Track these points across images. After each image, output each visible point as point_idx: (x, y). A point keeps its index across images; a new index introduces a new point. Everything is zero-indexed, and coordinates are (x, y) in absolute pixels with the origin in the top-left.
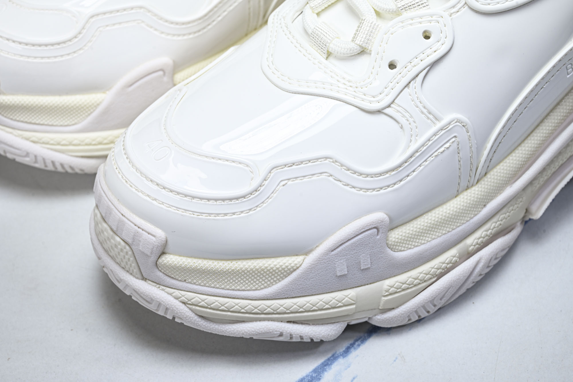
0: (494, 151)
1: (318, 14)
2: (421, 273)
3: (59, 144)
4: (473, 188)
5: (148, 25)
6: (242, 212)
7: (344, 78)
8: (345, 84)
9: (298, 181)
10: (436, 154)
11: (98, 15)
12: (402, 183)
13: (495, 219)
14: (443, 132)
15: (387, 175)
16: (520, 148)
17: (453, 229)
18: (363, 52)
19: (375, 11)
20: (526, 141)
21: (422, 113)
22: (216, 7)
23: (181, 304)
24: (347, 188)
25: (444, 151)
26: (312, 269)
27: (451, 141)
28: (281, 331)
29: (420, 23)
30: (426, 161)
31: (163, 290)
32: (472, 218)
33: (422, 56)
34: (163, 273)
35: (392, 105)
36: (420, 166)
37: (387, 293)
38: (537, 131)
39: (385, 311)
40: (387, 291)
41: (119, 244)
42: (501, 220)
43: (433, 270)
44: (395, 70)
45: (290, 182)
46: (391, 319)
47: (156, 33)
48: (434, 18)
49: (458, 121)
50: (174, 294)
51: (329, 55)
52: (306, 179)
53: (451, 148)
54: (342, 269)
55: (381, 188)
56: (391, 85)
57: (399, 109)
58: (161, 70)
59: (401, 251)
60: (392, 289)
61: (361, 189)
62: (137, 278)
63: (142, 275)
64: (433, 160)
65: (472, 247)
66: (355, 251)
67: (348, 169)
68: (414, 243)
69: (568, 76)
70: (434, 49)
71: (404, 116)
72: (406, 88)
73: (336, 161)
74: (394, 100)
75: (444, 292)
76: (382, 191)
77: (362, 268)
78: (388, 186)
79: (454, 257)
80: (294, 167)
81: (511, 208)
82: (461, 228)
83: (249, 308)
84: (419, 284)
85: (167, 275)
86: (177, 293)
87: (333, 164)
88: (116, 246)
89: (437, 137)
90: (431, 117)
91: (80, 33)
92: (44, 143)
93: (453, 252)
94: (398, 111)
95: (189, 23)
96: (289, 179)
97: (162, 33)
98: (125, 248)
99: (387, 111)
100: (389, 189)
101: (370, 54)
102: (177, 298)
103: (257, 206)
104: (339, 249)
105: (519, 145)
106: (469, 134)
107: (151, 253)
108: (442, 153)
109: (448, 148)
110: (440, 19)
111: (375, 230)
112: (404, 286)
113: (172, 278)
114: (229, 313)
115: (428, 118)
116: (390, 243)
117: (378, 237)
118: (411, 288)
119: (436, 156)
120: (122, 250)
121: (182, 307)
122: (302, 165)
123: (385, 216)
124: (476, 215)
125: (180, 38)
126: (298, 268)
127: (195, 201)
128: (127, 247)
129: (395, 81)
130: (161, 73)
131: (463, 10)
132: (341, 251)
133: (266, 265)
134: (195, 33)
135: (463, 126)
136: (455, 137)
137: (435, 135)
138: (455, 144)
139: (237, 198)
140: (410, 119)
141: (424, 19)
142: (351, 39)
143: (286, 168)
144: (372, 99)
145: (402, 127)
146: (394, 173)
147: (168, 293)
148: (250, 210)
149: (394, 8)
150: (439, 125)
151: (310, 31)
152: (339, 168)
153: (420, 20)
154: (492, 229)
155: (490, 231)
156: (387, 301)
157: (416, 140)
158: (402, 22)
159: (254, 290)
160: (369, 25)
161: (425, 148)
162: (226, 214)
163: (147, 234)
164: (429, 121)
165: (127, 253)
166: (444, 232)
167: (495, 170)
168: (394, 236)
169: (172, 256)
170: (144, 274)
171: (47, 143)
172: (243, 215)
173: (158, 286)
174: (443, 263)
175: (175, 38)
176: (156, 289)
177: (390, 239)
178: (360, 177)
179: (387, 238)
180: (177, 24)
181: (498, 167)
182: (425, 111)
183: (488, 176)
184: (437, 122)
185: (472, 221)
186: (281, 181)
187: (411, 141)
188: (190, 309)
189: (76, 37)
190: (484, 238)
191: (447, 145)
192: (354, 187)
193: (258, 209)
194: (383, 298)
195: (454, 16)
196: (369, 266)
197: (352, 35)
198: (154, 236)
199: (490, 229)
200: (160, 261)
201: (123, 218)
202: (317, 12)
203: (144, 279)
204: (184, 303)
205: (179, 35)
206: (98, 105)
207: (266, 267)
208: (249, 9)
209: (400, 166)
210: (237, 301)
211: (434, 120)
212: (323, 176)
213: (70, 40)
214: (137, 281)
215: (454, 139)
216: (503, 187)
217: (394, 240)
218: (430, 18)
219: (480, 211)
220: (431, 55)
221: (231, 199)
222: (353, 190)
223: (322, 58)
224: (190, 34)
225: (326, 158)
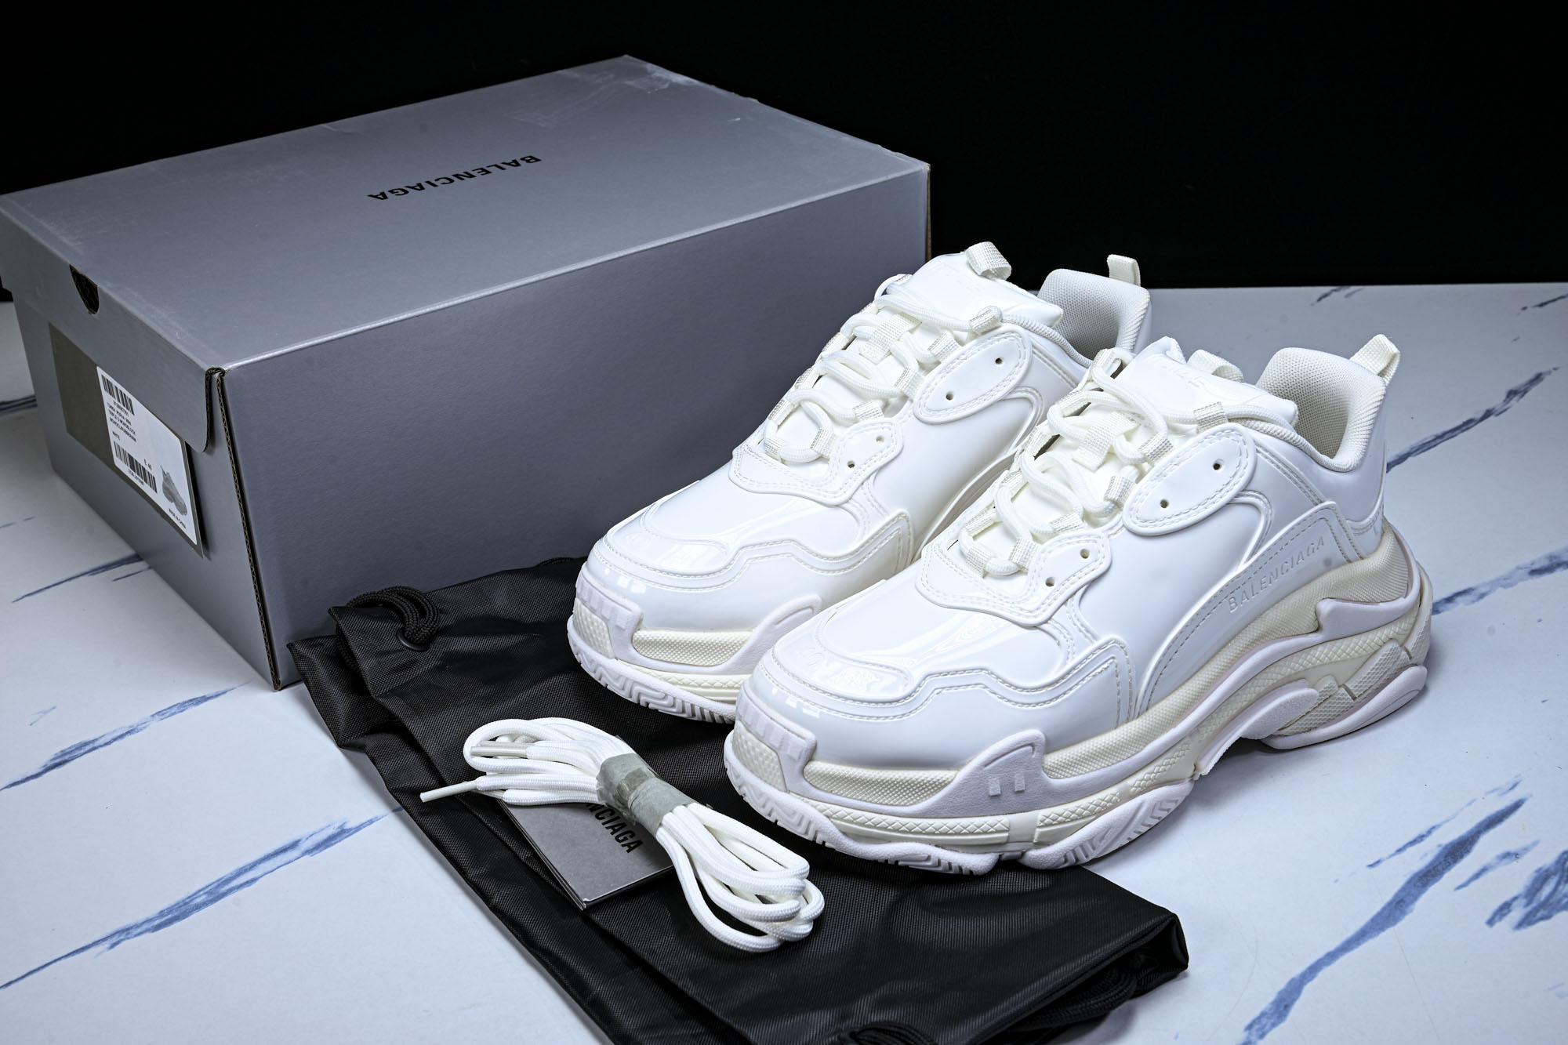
0: (1155, 682)
1: (975, 538)
2: (1078, 807)
3: (700, 686)
4: (1134, 722)
5: (798, 559)
6: (895, 717)
7: (1000, 595)
8: (1001, 600)
9: (952, 690)
10: (1093, 673)
11: (747, 546)
12: (1059, 700)
13: (1159, 762)
14: (1102, 651)
15: (1044, 691)
16: (1183, 687)
17: (1113, 764)
18: (1020, 571)
19: (1033, 535)
20: (1190, 681)
21: (1080, 631)
22: (867, 542)
23: (825, 818)
24: (1003, 701)
25: (1102, 671)
26: (964, 784)
27: (1109, 662)
28: (929, 854)
29: (1078, 542)
30: (1083, 680)
31: (807, 802)
32: (1133, 755)
33: (1079, 574)
34: (809, 782)
35: (1049, 622)
36: (1077, 684)
37: (1042, 824)
38: (1202, 671)
39: (1040, 844)
40: (1042, 821)
41: (765, 751)
42: (1165, 765)
43: (1091, 806)
44: (1052, 587)
45: (944, 691)
46: (1045, 857)
47: (806, 567)
48: (1092, 538)
49: (1116, 642)
50: (818, 807)
51: (985, 574)
52: (961, 690)
53: (1109, 670)
54: (994, 788)
55: (1037, 704)
56: (1048, 601)
57: (1057, 625)
58: (810, 607)
59: (1057, 778)
60: (1047, 820)
61: (1017, 703)
62: (780, 790)
63: (786, 787)
64: (1090, 681)
65: (1133, 789)
66: (1009, 769)
67: (1004, 682)
68: (1070, 772)
69: (1232, 612)
70: (1092, 567)
71: (1061, 633)
72: (1063, 606)
73: (992, 673)
74: (1052, 616)
75: (1104, 832)
76: (1038, 707)
77: (1016, 790)
78: (1045, 702)
79: (1114, 795)
80: (949, 676)
81: (1176, 754)
82: (1120, 764)
83: (898, 825)
84: (1077, 819)
85: (813, 786)
86: (822, 805)
87: (989, 676)
88: (761, 754)
89: (1095, 656)
90: (1089, 635)
91: (730, 564)
92: (684, 684)
93: (1113, 790)
94: (1055, 628)
95: (840, 557)
96: (943, 688)
97: (812, 568)
98: (771, 755)
99: (1044, 626)
100: (1045, 706)
101: (1026, 573)
102: (821, 811)
103: (910, 712)
104: (993, 765)
105: (1183, 684)
106: (1127, 657)
107: (800, 758)
108: (1099, 673)
109: (1106, 669)
110: (1098, 540)
111: (1030, 748)
112: (1060, 818)
113: (818, 788)
114: (875, 831)
115: (1086, 636)
116: (1046, 766)
117: (1034, 756)
118: (1068, 822)
119: (1094, 676)
120: (767, 758)
121: (826, 820)
122: (957, 675)
123: (1041, 733)
124: (1138, 752)
125: (830, 574)
126: (949, 783)
127: (848, 702)
128: (774, 754)
129: (1053, 598)
130: (810, 610)
131: (1121, 532)
132: (994, 767)
133: (917, 777)
134: (845, 569)
135: (1122, 648)
136: (1113, 658)
137: (1092, 653)
138: (1113, 666)
139: (891, 702)
140: (1068, 636)
141: (1082, 539)
142: (1008, 558)
143: (940, 677)
144: (1029, 614)
145: (1059, 644)
146: (1050, 688)
147: (812, 806)
148: (903, 715)
149: (1051, 530)
150: (1097, 644)
151: (966, 552)
152: (995, 680)
153: (1078, 539)
154: (1156, 773)
155: (1153, 775)
156: (1042, 832)
157: (1073, 658)
158: (1059, 541)
159: (903, 806)
160: (1026, 544)
161: (1082, 666)
162: (878, 718)
163: (796, 737)
164: (1087, 640)
165: (773, 760)
166: (1103, 765)
167: (1157, 706)
168: (1049, 760)
169: (819, 763)
170: (788, 785)
171: (688, 685)
172: (896, 720)
173: (802, 798)
174: (1103, 800)
175: (825, 574)
176: (800, 800)
177: (1046, 762)
178: (1016, 691)
179: (1041, 761)
180: (828, 558)
181: (1160, 704)
182: (1083, 629)
183: (1150, 711)
184: (1095, 642)
185: (1134, 758)
186: (935, 689)
187: (1068, 658)
188: (834, 824)
189: (725, 568)
190: (1147, 781)
191: (1105, 666)
192: (1009, 701)
193: (912, 715)
194: (1038, 830)
195: (1112, 537)
196: (1024, 788)
197: (1009, 555)
198: (804, 738)
199: (1153, 773)
200: (807, 767)
201: (772, 721)
202: (973, 535)
203: (787, 791)
204: (828, 817)
205: (829, 571)
206: (743, 643)
207: (917, 779)
208: (899, 548)
209: (1057, 681)
210: (884, 817)
211: (1091, 638)
212: (978, 687)
213: (719, 571)
214: (781, 793)
215: (1111, 661)
216: (1166, 726)
217: (1049, 764)
218: (1088, 538)
219: (1142, 749)
220: (1089, 573)
221: (884, 703)
222: (1008, 704)
223: (979, 577)
224: (840, 570)
225: (982, 669)
